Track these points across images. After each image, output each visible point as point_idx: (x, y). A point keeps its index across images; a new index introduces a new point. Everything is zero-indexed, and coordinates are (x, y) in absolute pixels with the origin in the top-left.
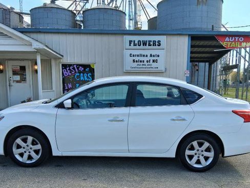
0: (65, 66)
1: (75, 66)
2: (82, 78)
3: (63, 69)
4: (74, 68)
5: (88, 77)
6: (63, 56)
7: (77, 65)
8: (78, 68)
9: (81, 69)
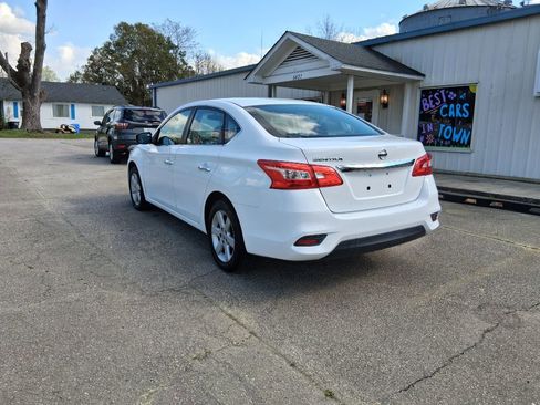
0: (426, 93)
1: (442, 92)
2: (451, 113)
3: (422, 98)
4: (440, 96)
5: (462, 111)
6: (424, 76)
7: (446, 89)
8: (446, 95)
9: (452, 95)
